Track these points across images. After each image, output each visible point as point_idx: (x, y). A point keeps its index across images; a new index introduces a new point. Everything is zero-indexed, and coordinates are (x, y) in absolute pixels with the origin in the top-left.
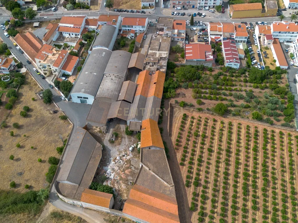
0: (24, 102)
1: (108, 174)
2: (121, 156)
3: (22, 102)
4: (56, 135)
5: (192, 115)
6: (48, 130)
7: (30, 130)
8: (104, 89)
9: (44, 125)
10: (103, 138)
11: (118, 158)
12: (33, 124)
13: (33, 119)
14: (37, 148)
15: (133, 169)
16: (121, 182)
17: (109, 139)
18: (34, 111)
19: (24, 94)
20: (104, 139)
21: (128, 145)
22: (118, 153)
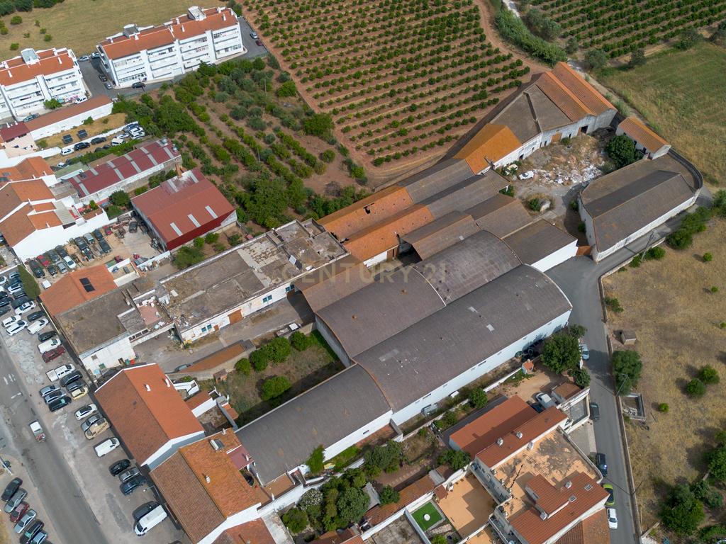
0: (693, 427)
1: (595, 174)
2: (551, 181)
3: (700, 432)
4: (648, 288)
5: (363, 160)
6: (661, 309)
7: (706, 336)
8: (487, 261)
9: (665, 327)
10: (561, 220)
11: (560, 181)
12: (691, 346)
13: (686, 358)
14: (702, 291)
15: (549, 158)
16: (583, 155)
17: (551, 212)
18: (675, 378)
19: (683, 457)
20: (558, 217)
21: (526, 187)
22: (553, 187)
